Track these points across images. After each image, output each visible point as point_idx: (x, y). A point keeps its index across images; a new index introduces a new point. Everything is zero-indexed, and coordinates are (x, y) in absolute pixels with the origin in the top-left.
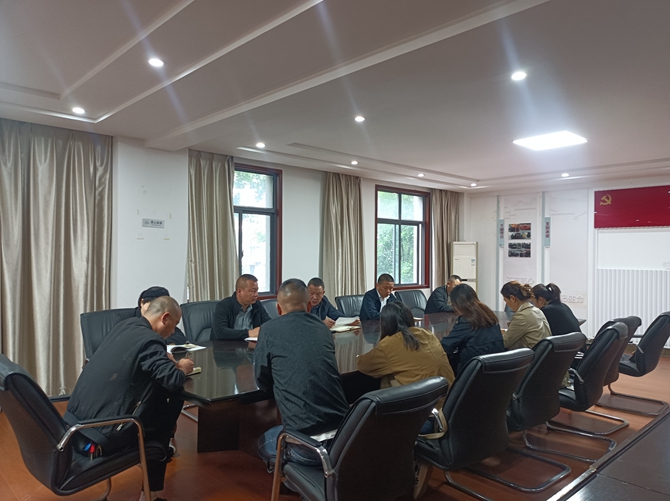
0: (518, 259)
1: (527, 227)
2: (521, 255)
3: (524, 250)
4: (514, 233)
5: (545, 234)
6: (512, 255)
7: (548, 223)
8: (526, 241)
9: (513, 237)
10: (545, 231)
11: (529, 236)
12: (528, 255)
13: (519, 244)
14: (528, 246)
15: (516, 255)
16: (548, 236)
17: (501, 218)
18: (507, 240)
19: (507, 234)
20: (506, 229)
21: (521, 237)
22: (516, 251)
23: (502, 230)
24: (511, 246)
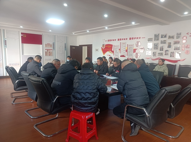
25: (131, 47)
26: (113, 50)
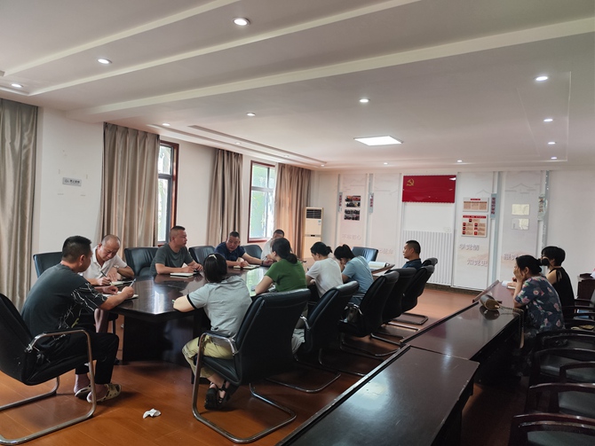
0: (351, 221)
1: (358, 198)
2: (353, 219)
3: (355, 215)
4: (349, 203)
5: (370, 204)
6: (346, 218)
7: (372, 197)
8: (357, 209)
9: (348, 206)
10: (370, 202)
11: (359, 205)
12: (357, 218)
13: (352, 211)
14: (357, 212)
15: (349, 218)
16: (371, 206)
17: (340, 191)
18: (344, 207)
19: (344, 203)
20: (344, 198)
21: (353, 206)
22: (350, 216)
23: (341, 200)
24: (346, 212)
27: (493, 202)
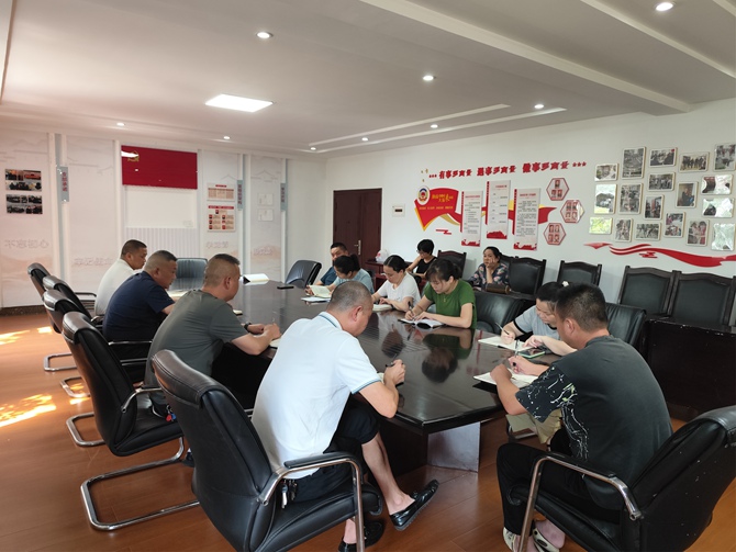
0: (24, 216)
1: (35, 176)
2: (29, 211)
3: (32, 206)
4: (15, 183)
5: (61, 186)
6: (11, 210)
7: (64, 174)
8: (35, 194)
9: (13, 187)
10: (61, 183)
11: (38, 187)
12: (38, 211)
13: (24, 198)
14: (38, 200)
15: (21, 211)
16: (65, 189)
18: (4, 190)
19: (4, 182)
21: (26, 188)
22: (19, 206)
24: (9, 199)
25: (531, 199)
26: (458, 211)
27: (240, 190)
